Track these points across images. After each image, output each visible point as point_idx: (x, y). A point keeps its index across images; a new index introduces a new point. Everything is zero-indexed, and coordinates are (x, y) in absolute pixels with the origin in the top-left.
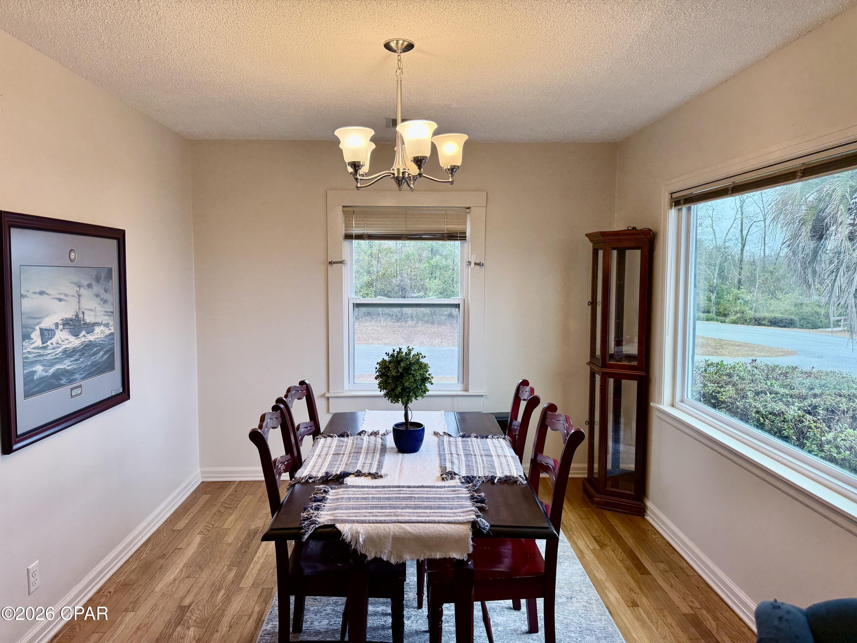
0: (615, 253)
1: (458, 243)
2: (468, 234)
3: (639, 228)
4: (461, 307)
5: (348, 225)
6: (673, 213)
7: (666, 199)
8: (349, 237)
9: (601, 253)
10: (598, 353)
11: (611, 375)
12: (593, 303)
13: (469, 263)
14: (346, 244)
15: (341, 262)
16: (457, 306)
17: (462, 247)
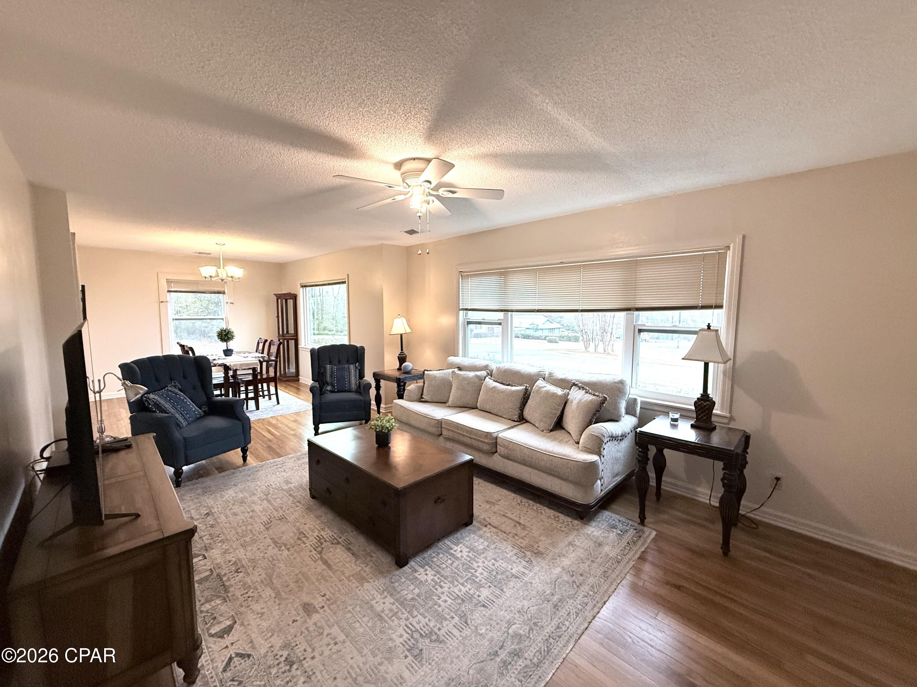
0: (284, 300)
1: (222, 295)
2: (226, 292)
3: (292, 293)
4: (225, 319)
5: (168, 287)
6: (301, 289)
7: (299, 285)
8: (169, 291)
9: (279, 300)
10: (281, 333)
11: (285, 339)
12: (278, 317)
13: (227, 303)
14: (168, 294)
15: (167, 302)
16: (223, 319)
17: (223, 297)
